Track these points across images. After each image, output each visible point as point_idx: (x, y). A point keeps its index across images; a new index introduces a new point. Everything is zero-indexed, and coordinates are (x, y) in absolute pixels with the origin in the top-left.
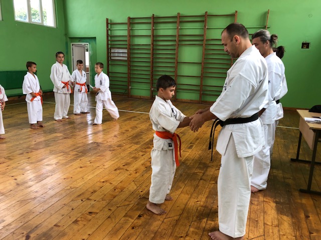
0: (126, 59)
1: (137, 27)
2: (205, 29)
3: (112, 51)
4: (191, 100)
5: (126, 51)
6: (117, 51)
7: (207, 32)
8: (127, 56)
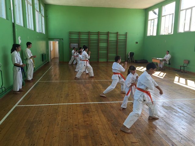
0: (77, 47)
1: (81, 35)
2: (108, 37)
3: (71, 44)
5: (77, 44)
6: (73, 44)
7: (109, 38)
8: (78, 46)
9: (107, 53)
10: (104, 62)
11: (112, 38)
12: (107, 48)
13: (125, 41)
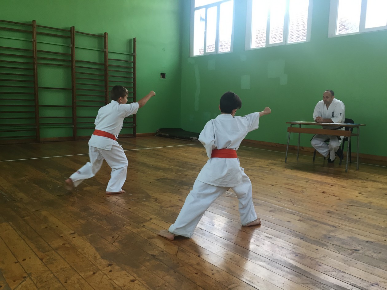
2: (72, 47)
4: (60, 138)
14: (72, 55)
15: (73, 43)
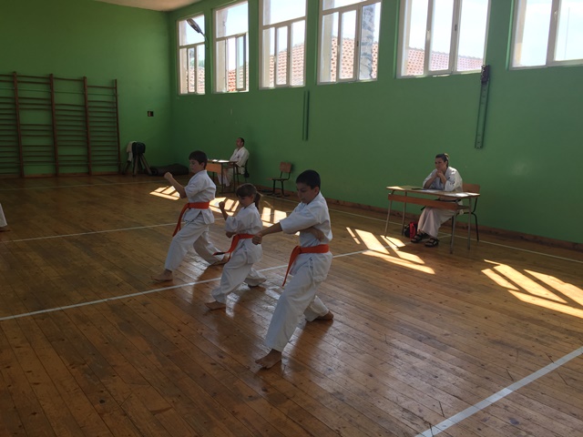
4: (44, 175)
9: (55, 146)
10: (44, 177)
11: (67, 96)
12: (53, 130)
13: (114, 107)
14: (51, 99)
15: (52, 88)
